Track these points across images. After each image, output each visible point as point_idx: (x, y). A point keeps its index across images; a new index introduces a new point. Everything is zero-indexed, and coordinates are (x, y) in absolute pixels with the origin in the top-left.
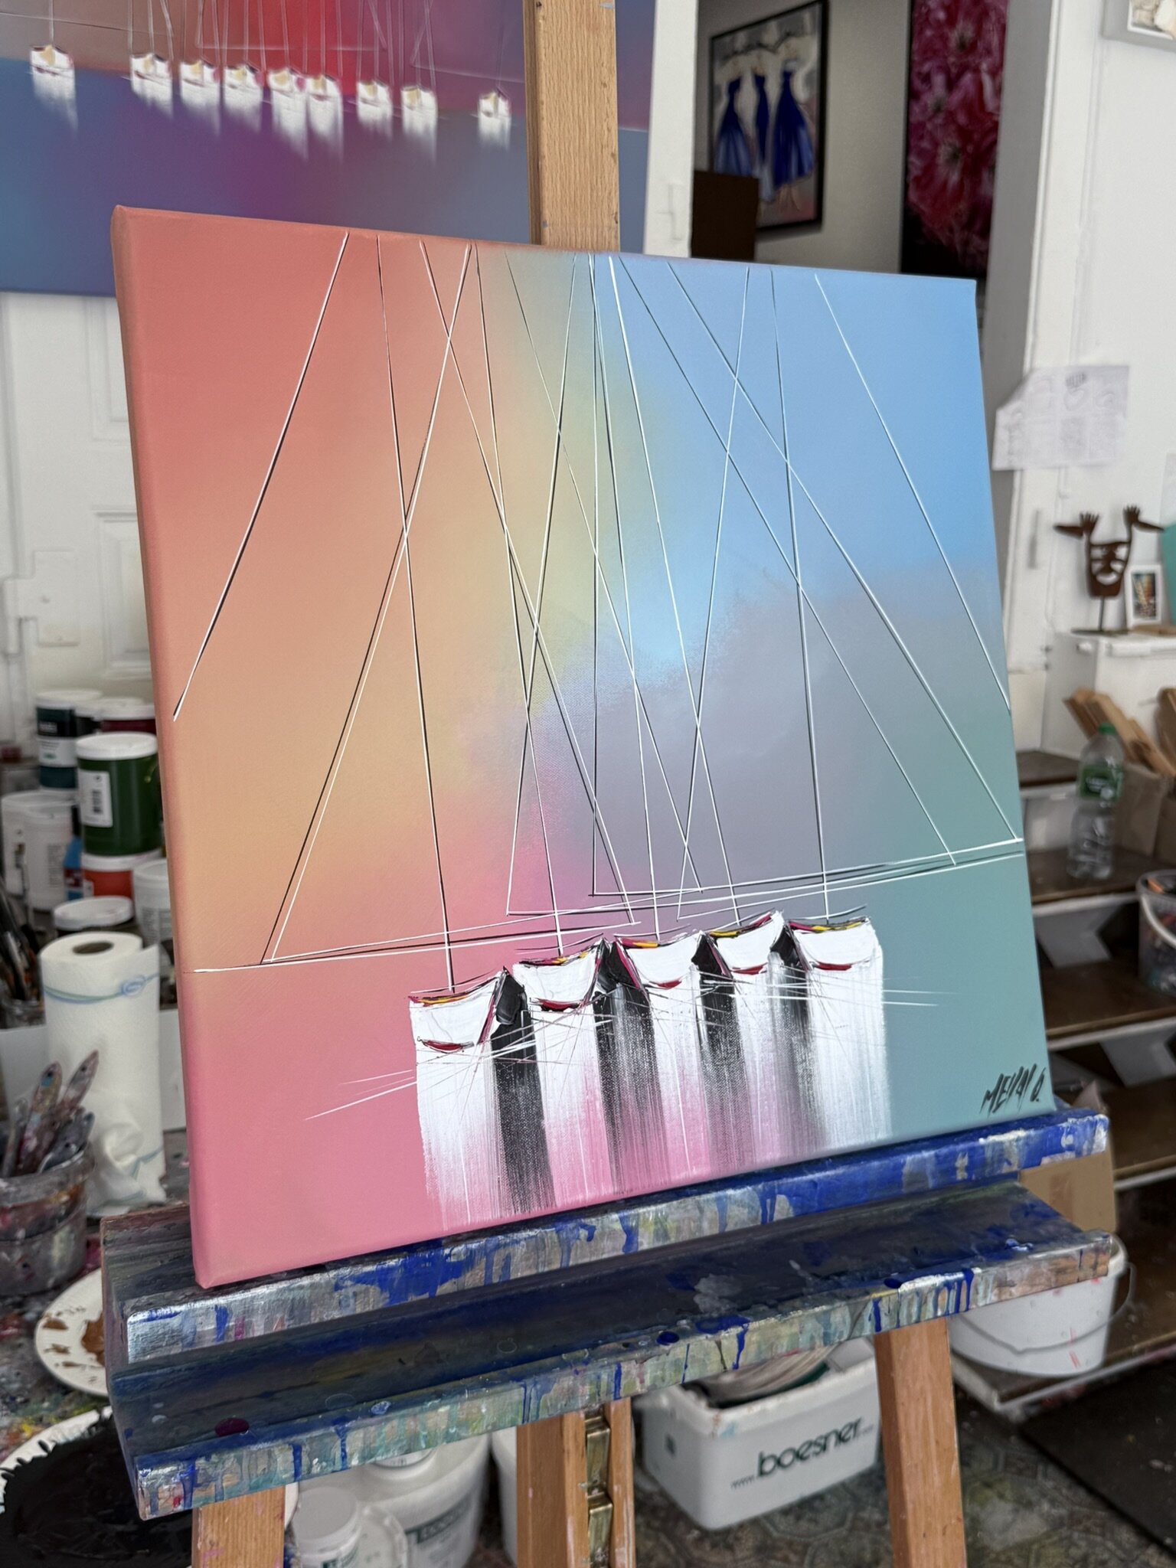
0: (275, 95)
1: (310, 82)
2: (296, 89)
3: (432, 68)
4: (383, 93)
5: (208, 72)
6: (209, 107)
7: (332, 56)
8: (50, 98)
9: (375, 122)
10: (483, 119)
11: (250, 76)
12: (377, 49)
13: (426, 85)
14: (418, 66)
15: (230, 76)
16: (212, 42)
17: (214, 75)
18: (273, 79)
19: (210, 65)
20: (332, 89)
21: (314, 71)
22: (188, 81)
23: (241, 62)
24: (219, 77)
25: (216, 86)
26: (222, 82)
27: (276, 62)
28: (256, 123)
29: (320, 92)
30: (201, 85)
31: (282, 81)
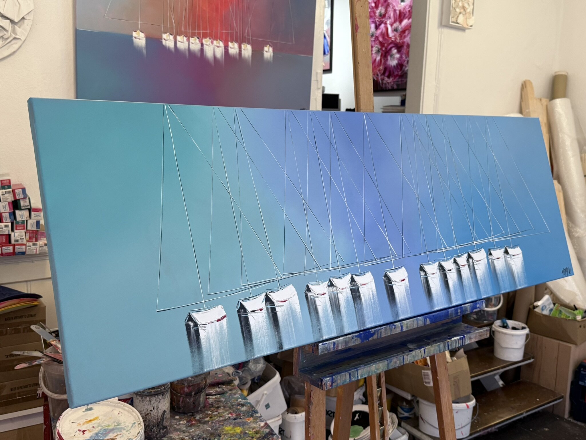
0: (205, 46)
1: (215, 42)
2: (211, 44)
3: (251, 38)
4: (236, 45)
5: (185, 39)
6: (185, 49)
7: (222, 34)
8: (138, 46)
9: (234, 54)
10: (265, 53)
11: (197, 40)
12: (235, 32)
13: (249, 43)
14: (247, 37)
15: (192, 40)
16: (187, 29)
17: (187, 40)
18: (204, 41)
19: (186, 37)
20: (221, 44)
21: (216, 38)
22: (179, 41)
23: (195, 36)
24: (188, 40)
25: (187, 43)
26: (189, 42)
27: (205, 36)
28: (199, 54)
29: (218, 45)
30: (183, 43)
31: (207, 41)
